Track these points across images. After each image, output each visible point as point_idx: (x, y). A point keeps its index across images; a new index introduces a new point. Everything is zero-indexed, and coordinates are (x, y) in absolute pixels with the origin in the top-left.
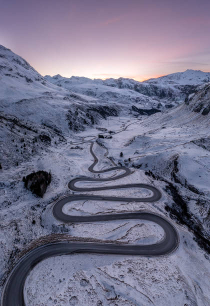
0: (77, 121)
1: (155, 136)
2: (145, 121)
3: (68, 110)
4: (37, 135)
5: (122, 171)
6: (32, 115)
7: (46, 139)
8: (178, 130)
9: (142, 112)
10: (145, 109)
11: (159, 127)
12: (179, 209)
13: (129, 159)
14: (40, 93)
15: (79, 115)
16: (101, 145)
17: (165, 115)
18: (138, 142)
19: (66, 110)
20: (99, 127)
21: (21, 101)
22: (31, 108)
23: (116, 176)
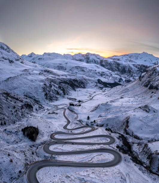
0: (51, 93)
1: (114, 104)
2: (108, 92)
3: (43, 83)
4: (23, 104)
5: (89, 129)
6: (16, 89)
7: (29, 106)
8: (132, 99)
9: (106, 85)
10: (109, 82)
11: (119, 97)
12: (126, 148)
13: (95, 121)
14: (20, 71)
15: (53, 88)
16: (72, 111)
17: (124, 88)
18: (102, 108)
19: (42, 84)
20: (70, 97)
21: (8, 79)
22: (16, 83)
23: (84, 131)
